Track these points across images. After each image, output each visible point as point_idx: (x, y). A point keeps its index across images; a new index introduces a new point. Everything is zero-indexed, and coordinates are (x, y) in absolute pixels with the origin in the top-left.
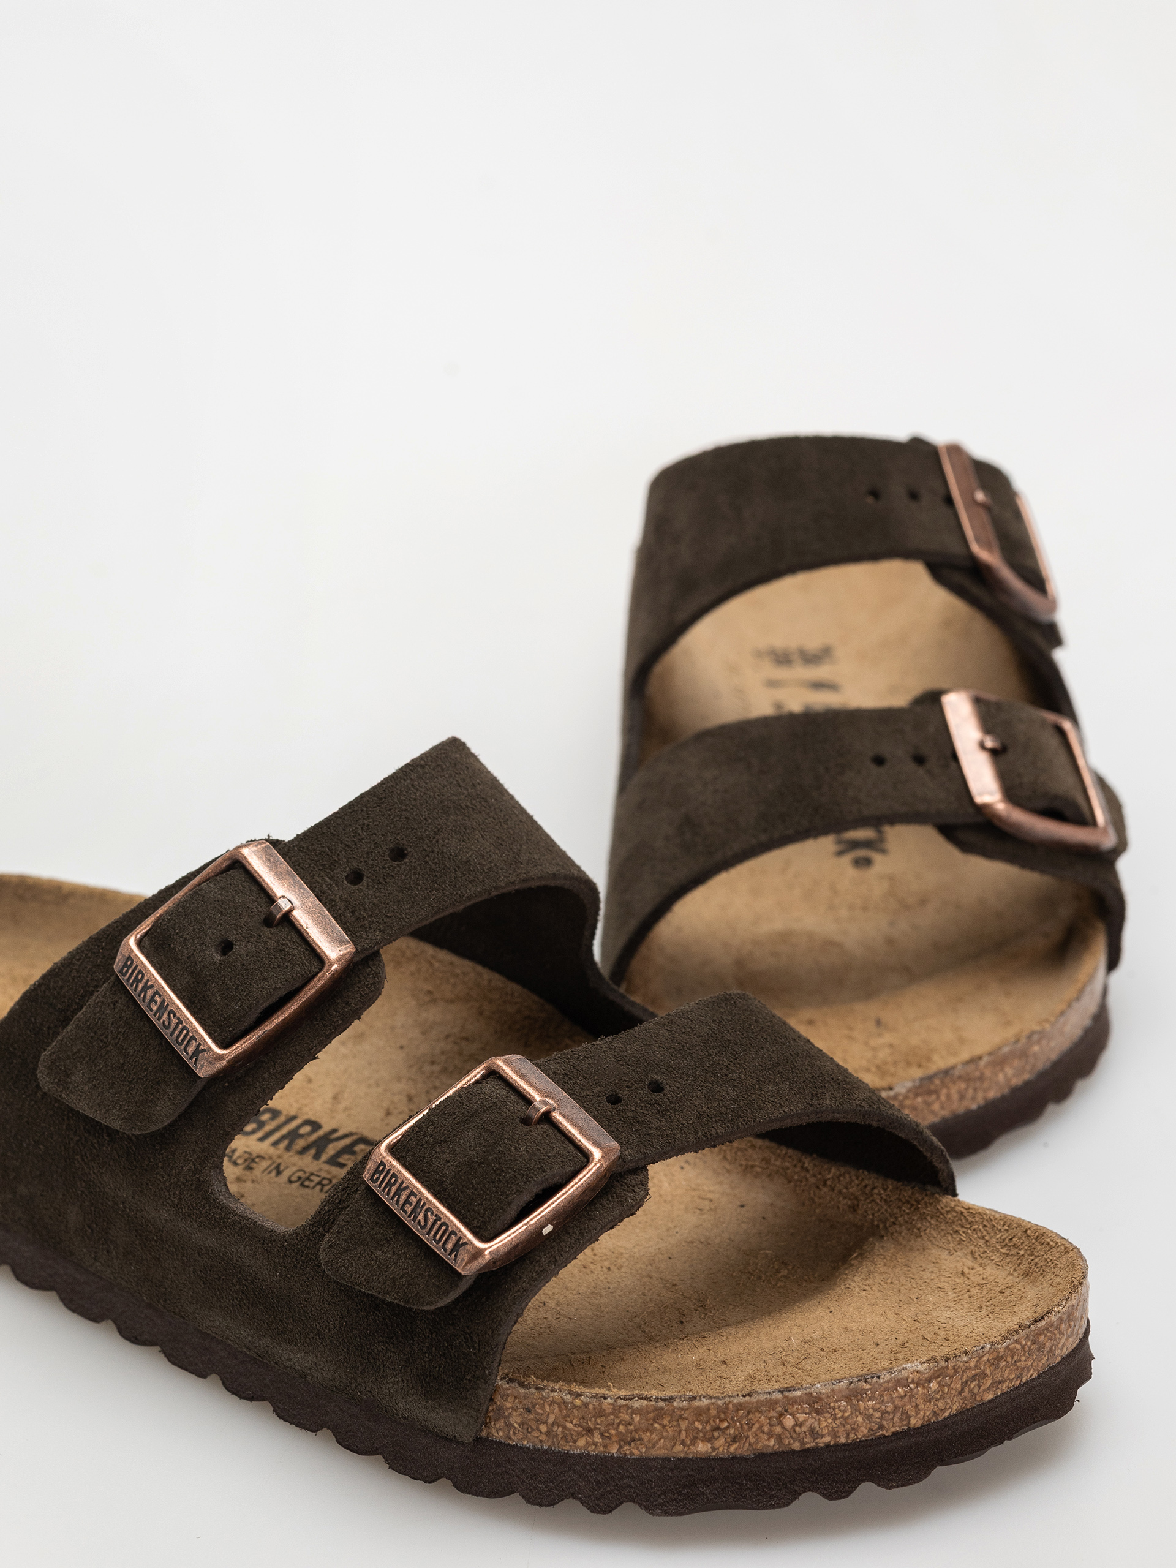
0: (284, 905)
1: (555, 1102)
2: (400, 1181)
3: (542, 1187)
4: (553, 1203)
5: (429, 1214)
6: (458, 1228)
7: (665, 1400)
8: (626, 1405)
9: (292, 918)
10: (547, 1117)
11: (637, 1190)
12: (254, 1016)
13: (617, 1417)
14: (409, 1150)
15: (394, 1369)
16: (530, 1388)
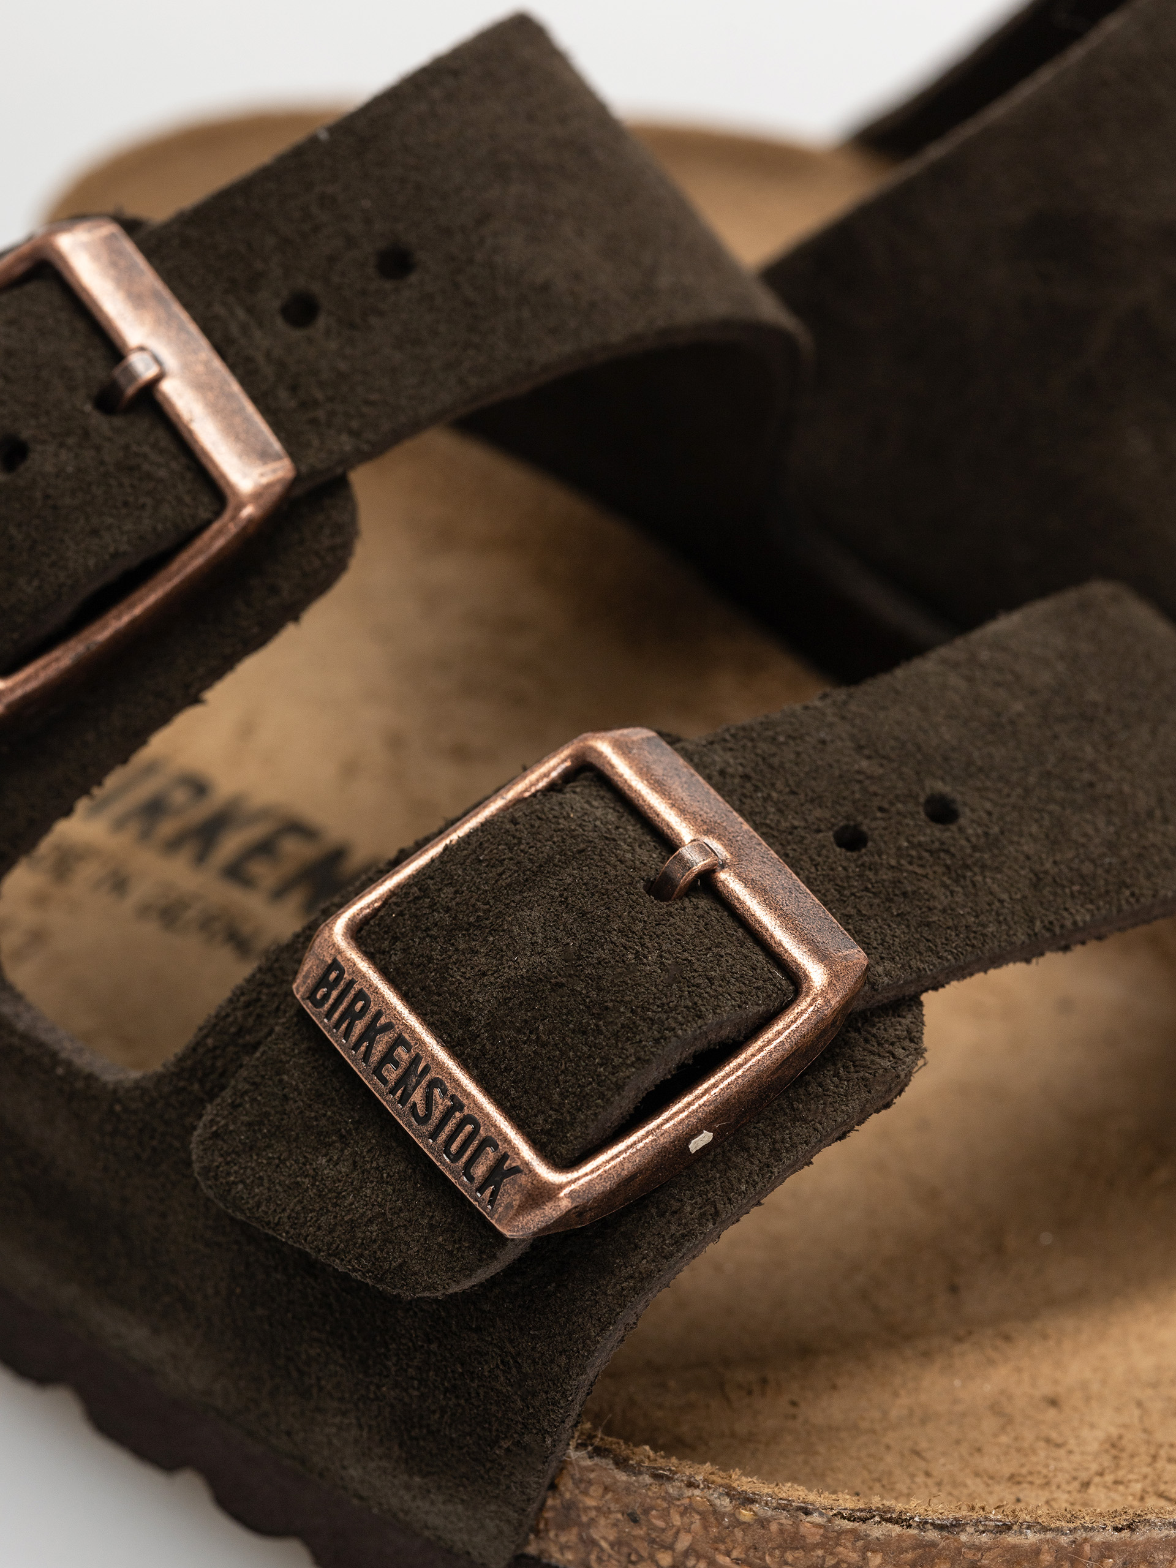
0: (143, 368)
1: (725, 846)
2: (373, 1009)
3: (692, 1050)
4: (715, 1086)
5: (437, 1092)
6: (500, 1133)
7: (941, 1528)
8: (853, 1531)
9: (159, 398)
10: (706, 882)
11: (899, 1052)
12: (66, 610)
13: (831, 1554)
14: (395, 939)
15: (342, 1399)
16: (640, 1473)
